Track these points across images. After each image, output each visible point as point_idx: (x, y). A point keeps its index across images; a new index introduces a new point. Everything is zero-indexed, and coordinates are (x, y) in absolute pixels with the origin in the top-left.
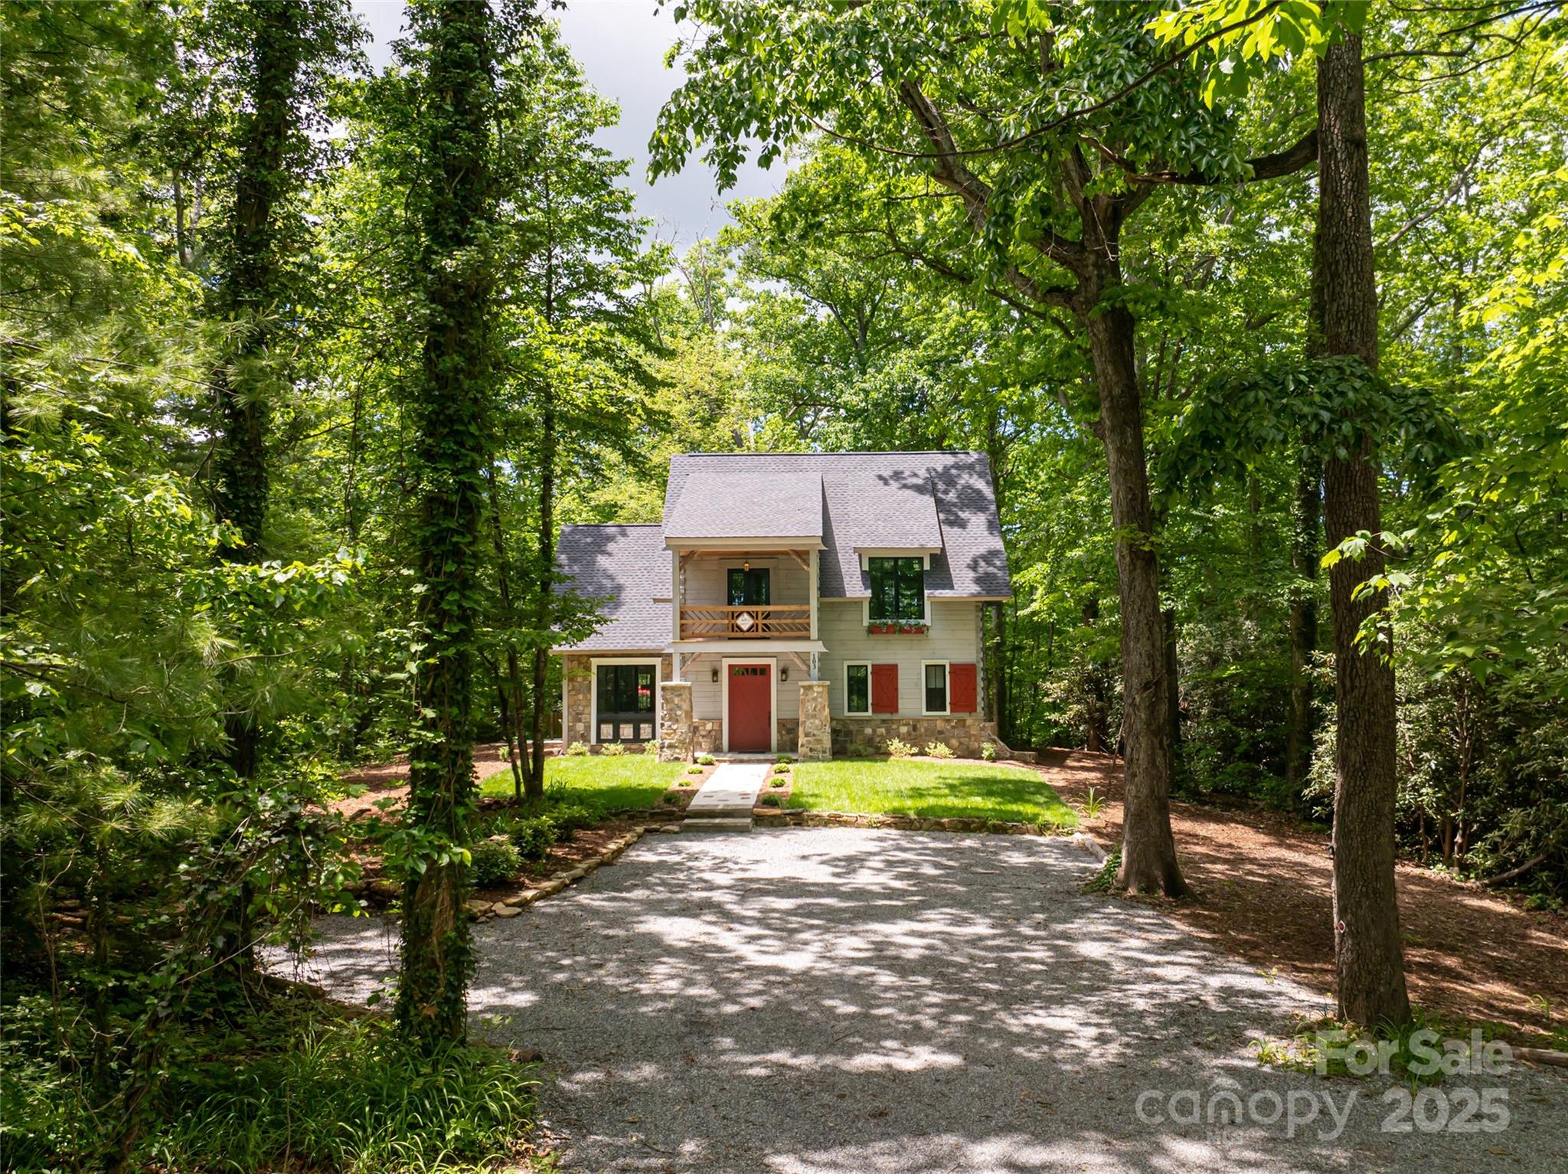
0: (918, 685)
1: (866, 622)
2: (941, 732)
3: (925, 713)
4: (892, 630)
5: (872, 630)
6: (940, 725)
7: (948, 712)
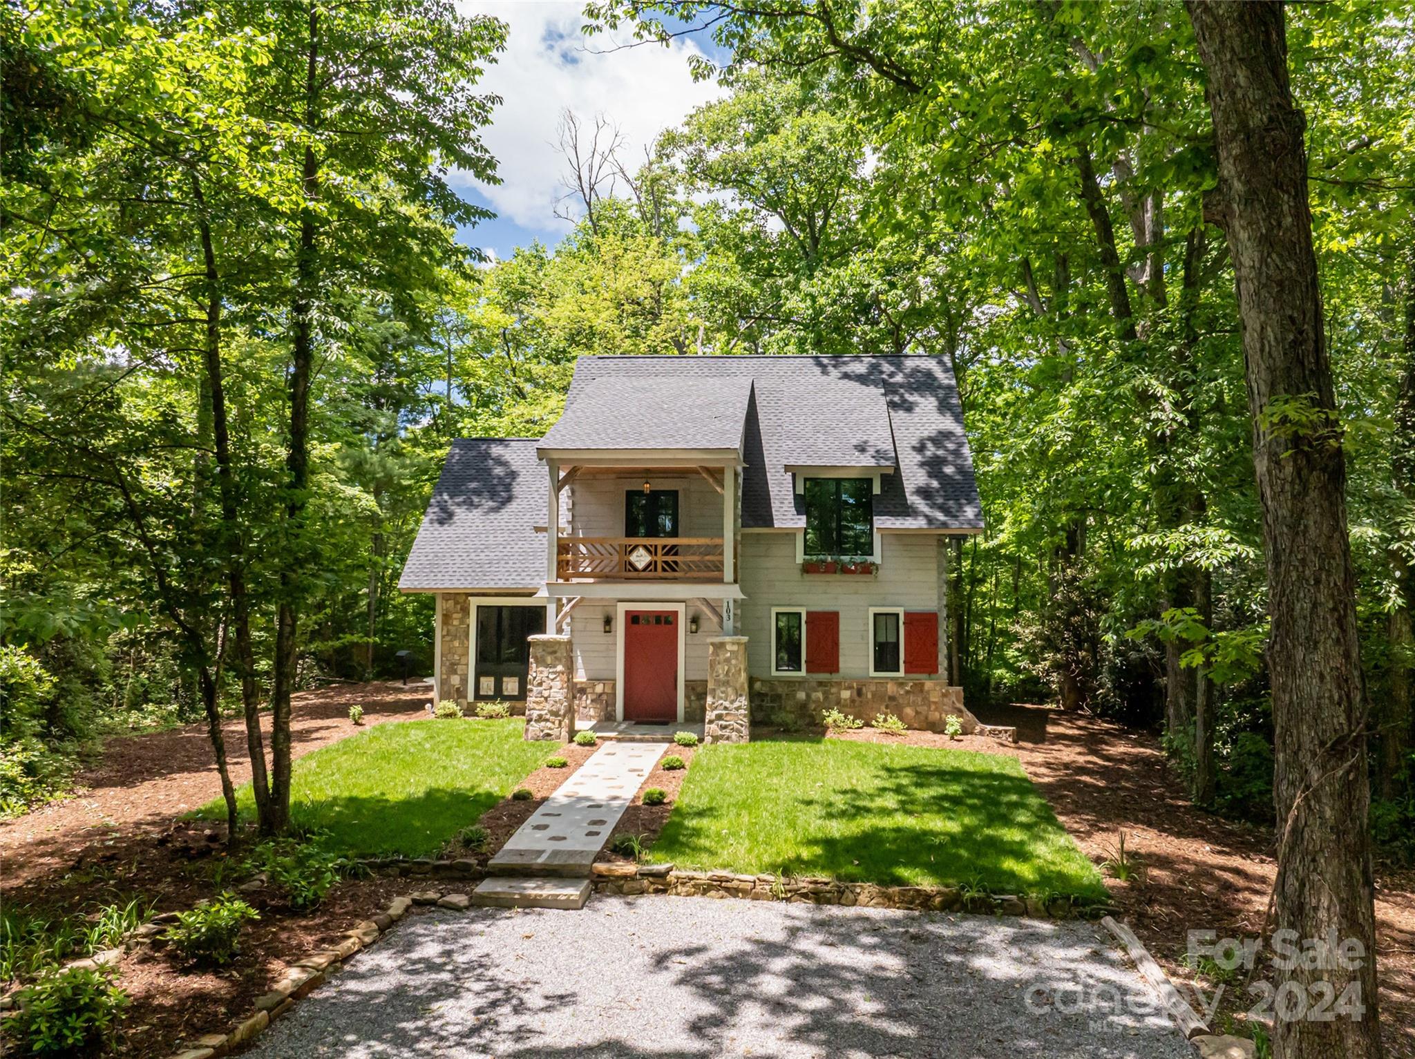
0: (864, 638)
1: (800, 558)
2: (892, 698)
3: (872, 673)
4: (831, 569)
5: (808, 568)
6: (891, 688)
7: (901, 673)
